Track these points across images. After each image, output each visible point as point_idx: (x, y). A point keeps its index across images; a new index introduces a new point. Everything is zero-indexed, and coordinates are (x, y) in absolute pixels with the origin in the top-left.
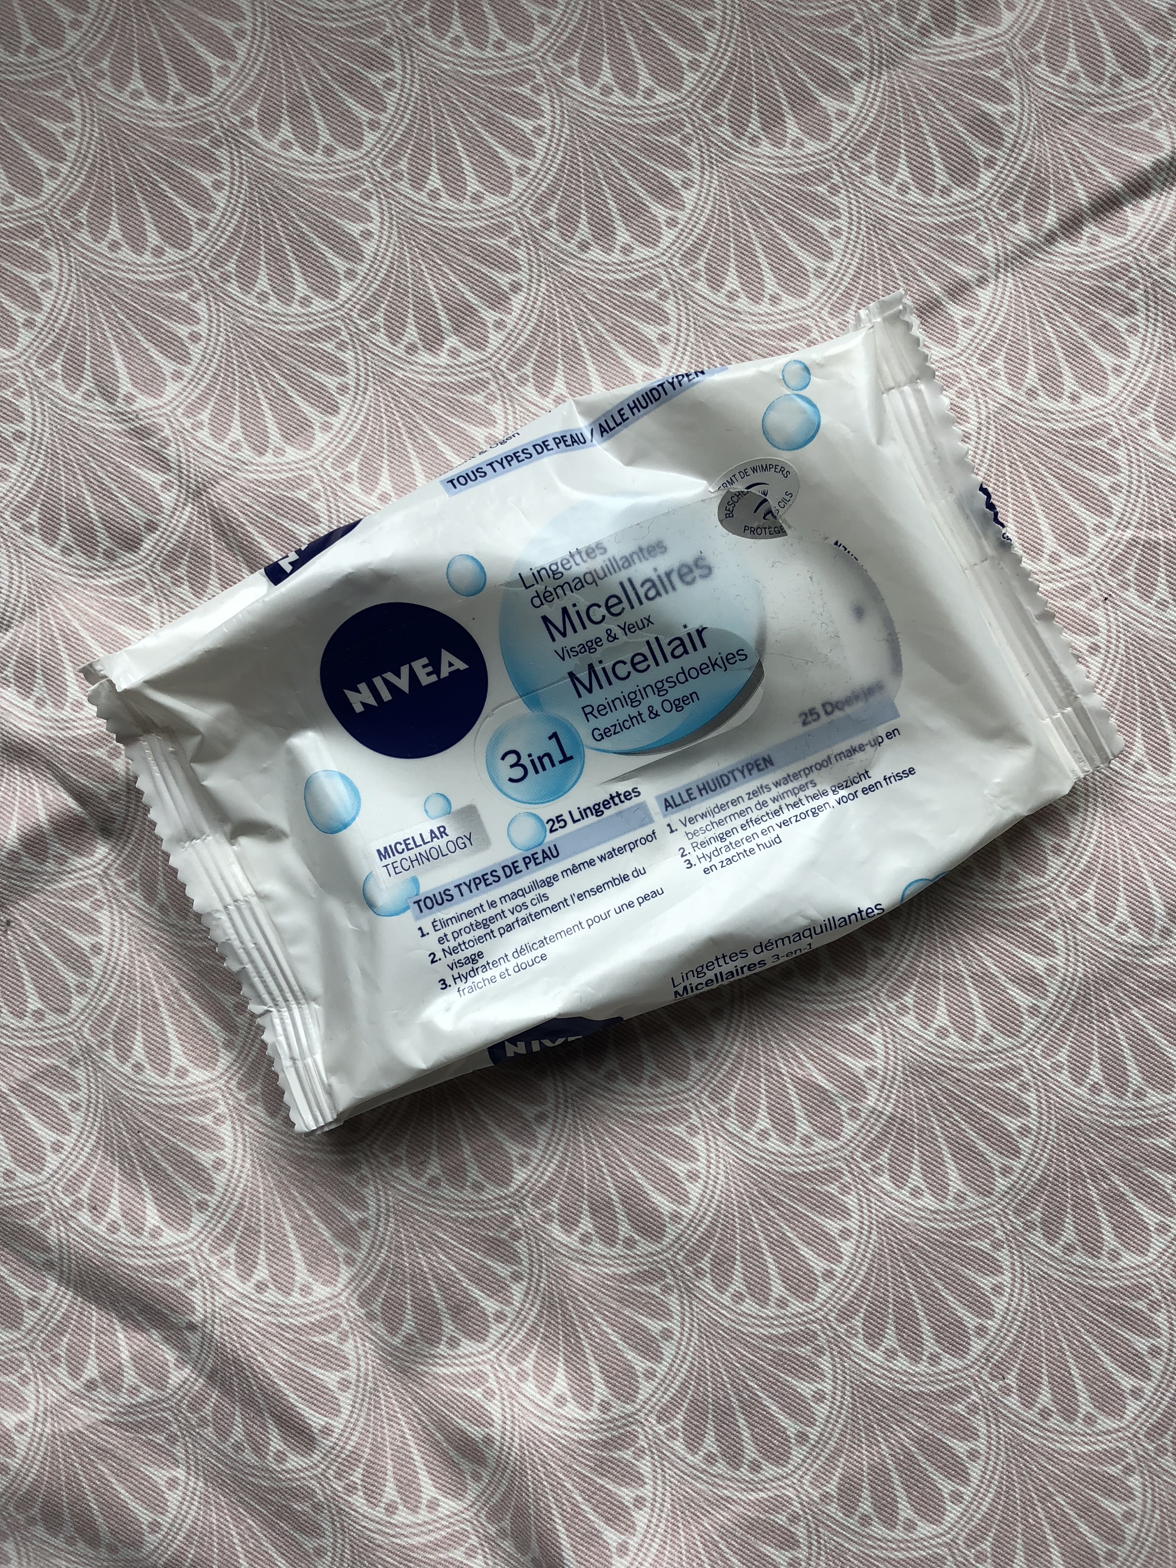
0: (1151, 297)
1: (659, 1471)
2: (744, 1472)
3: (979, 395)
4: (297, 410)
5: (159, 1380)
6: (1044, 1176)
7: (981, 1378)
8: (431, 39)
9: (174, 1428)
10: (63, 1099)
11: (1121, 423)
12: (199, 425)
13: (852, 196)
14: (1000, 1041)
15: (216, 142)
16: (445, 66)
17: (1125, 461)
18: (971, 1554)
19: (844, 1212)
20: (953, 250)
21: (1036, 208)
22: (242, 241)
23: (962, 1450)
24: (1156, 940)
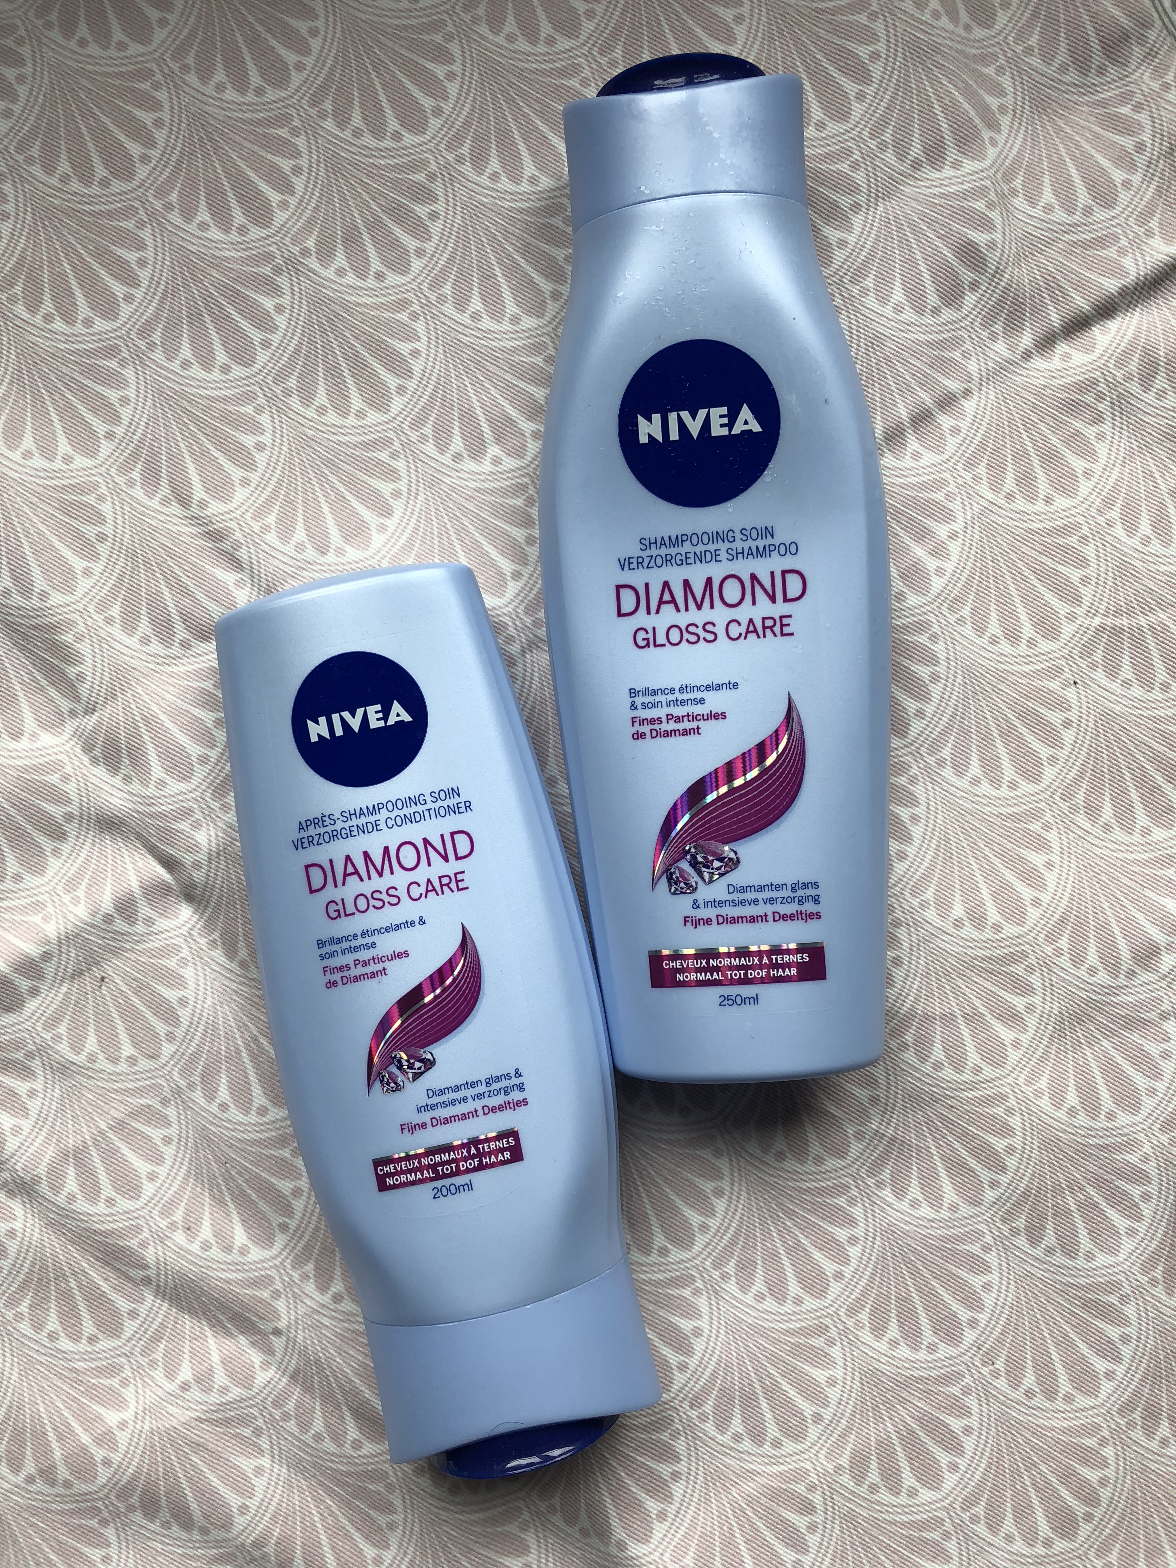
0: (1117, 408)
1: (692, 1449)
2: (767, 1448)
3: (965, 498)
4: (354, 513)
5: (247, 1381)
6: (1028, 1189)
7: (973, 1364)
8: (472, 175)
9: (260, 1422)
10: (156, 1134)
11: (1090, 522)
12: (266, 528)
13: (852, 316)
14: (988, 1071)
15: (278, 270)
16: (485, 200)
17: (1093, 555)
18: (966, 1516)
19: (852, 1222)
20: (943, 365)
21: (1013, 329)
22: (302, 359)
23: (957, 1427)
24: (1122, 980)
